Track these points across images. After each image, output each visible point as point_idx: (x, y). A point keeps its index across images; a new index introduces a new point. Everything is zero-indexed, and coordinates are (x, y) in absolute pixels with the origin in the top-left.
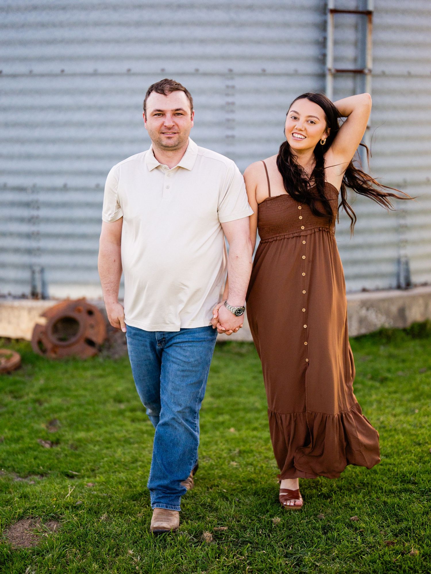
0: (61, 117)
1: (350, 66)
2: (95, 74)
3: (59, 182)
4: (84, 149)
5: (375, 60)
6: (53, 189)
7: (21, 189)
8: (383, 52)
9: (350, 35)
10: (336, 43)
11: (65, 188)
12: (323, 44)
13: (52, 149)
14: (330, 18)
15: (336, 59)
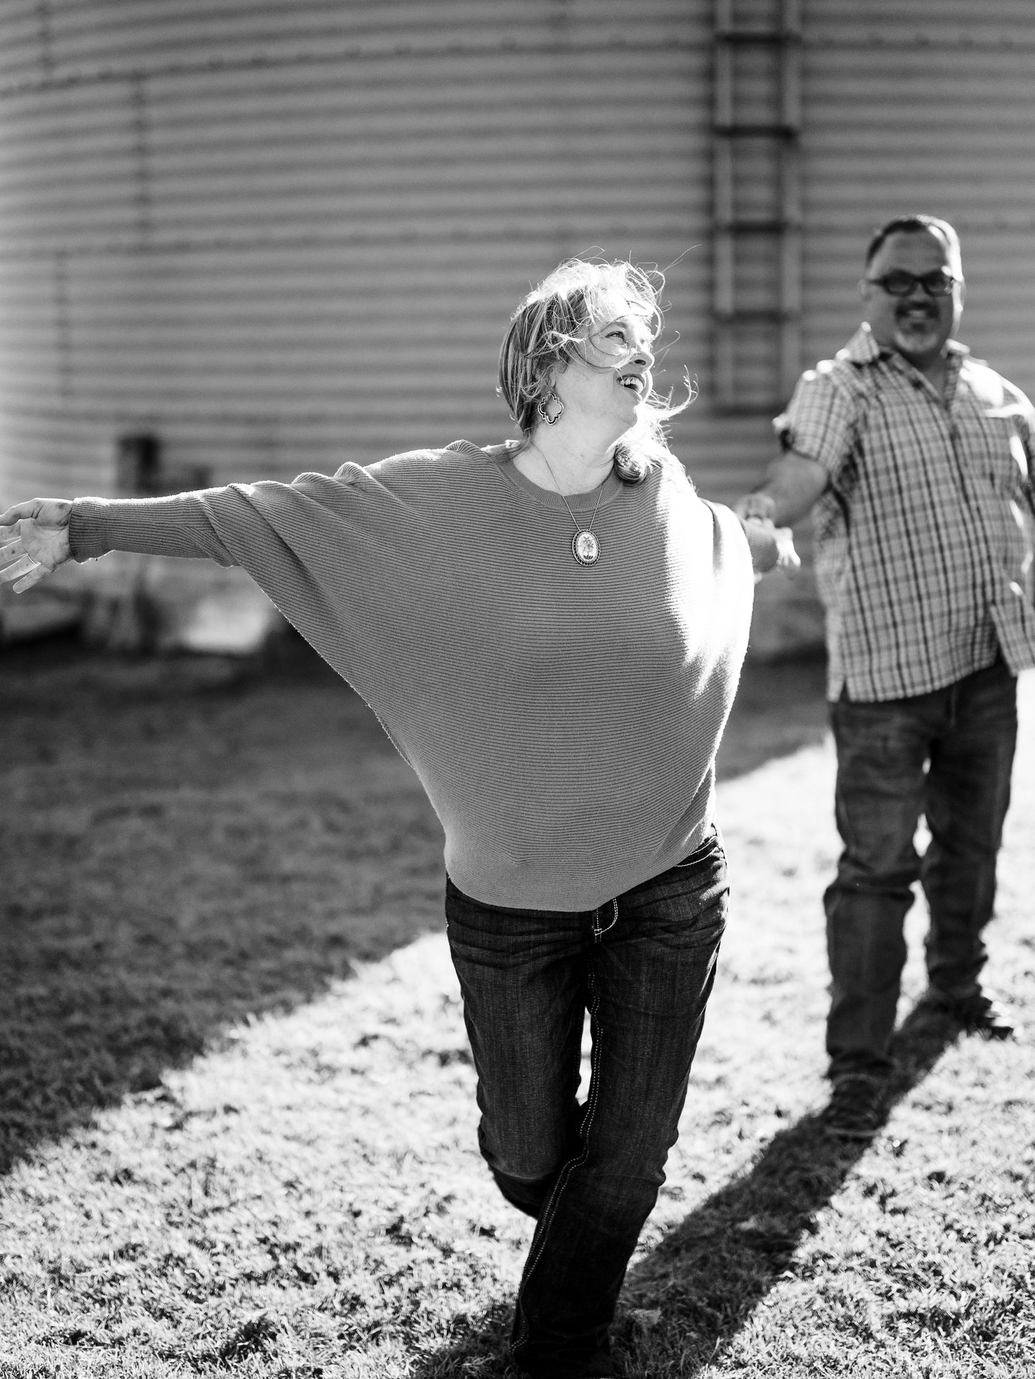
0: (313, 307)
1: (760, 216)
2: (358, 241)
3: (306, 407)
4: (345, 357)
5: (805, 205)
6: (298, 420)
7: (251, 420)
8: (819, 192)
9: (760, 166)
10: (738, 180)
11: (315, 419)
12: (710, 182)
13: (298, 357)
14: (723, 145)
15: (737, 206)
